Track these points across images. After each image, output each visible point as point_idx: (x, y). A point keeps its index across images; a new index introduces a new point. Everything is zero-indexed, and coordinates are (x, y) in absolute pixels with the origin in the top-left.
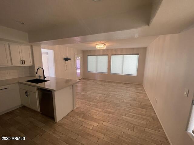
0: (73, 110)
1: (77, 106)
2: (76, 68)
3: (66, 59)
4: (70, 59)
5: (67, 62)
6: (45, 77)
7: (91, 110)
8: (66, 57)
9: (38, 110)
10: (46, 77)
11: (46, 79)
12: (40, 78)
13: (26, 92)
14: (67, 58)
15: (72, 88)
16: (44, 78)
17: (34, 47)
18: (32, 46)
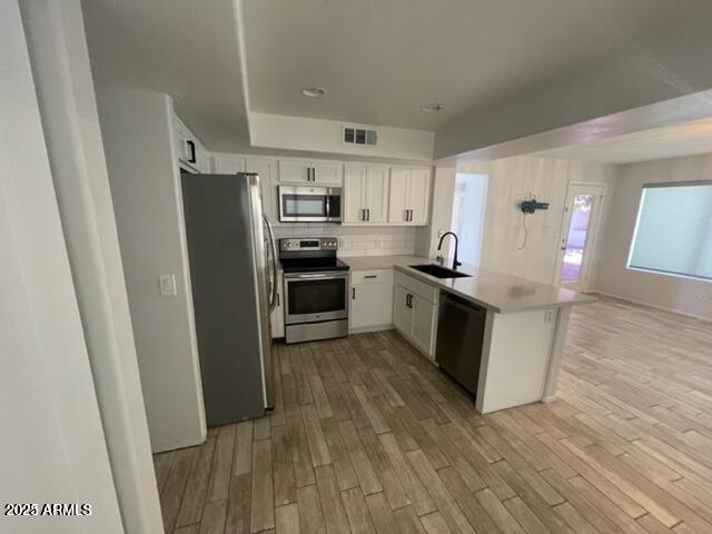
0: (540, 402)
1: (558, 394)
2: (563, 245)
3: (529, 207)
4: (543, 206)
5: (528, 215)
6: (456, 264)
7: (636, 443)
8: (528, 200)
9: (431, 353)
10: (460, 264)
11: (459, 269)
12: (442, 263)
13: (410, 297)
14: (534, 201)
15: (553, 317)
16: (455, 267)
17: (438, 171)
18: (434, 169)
